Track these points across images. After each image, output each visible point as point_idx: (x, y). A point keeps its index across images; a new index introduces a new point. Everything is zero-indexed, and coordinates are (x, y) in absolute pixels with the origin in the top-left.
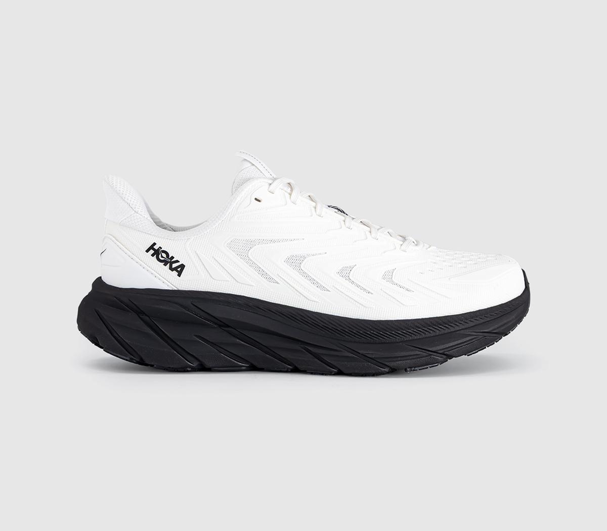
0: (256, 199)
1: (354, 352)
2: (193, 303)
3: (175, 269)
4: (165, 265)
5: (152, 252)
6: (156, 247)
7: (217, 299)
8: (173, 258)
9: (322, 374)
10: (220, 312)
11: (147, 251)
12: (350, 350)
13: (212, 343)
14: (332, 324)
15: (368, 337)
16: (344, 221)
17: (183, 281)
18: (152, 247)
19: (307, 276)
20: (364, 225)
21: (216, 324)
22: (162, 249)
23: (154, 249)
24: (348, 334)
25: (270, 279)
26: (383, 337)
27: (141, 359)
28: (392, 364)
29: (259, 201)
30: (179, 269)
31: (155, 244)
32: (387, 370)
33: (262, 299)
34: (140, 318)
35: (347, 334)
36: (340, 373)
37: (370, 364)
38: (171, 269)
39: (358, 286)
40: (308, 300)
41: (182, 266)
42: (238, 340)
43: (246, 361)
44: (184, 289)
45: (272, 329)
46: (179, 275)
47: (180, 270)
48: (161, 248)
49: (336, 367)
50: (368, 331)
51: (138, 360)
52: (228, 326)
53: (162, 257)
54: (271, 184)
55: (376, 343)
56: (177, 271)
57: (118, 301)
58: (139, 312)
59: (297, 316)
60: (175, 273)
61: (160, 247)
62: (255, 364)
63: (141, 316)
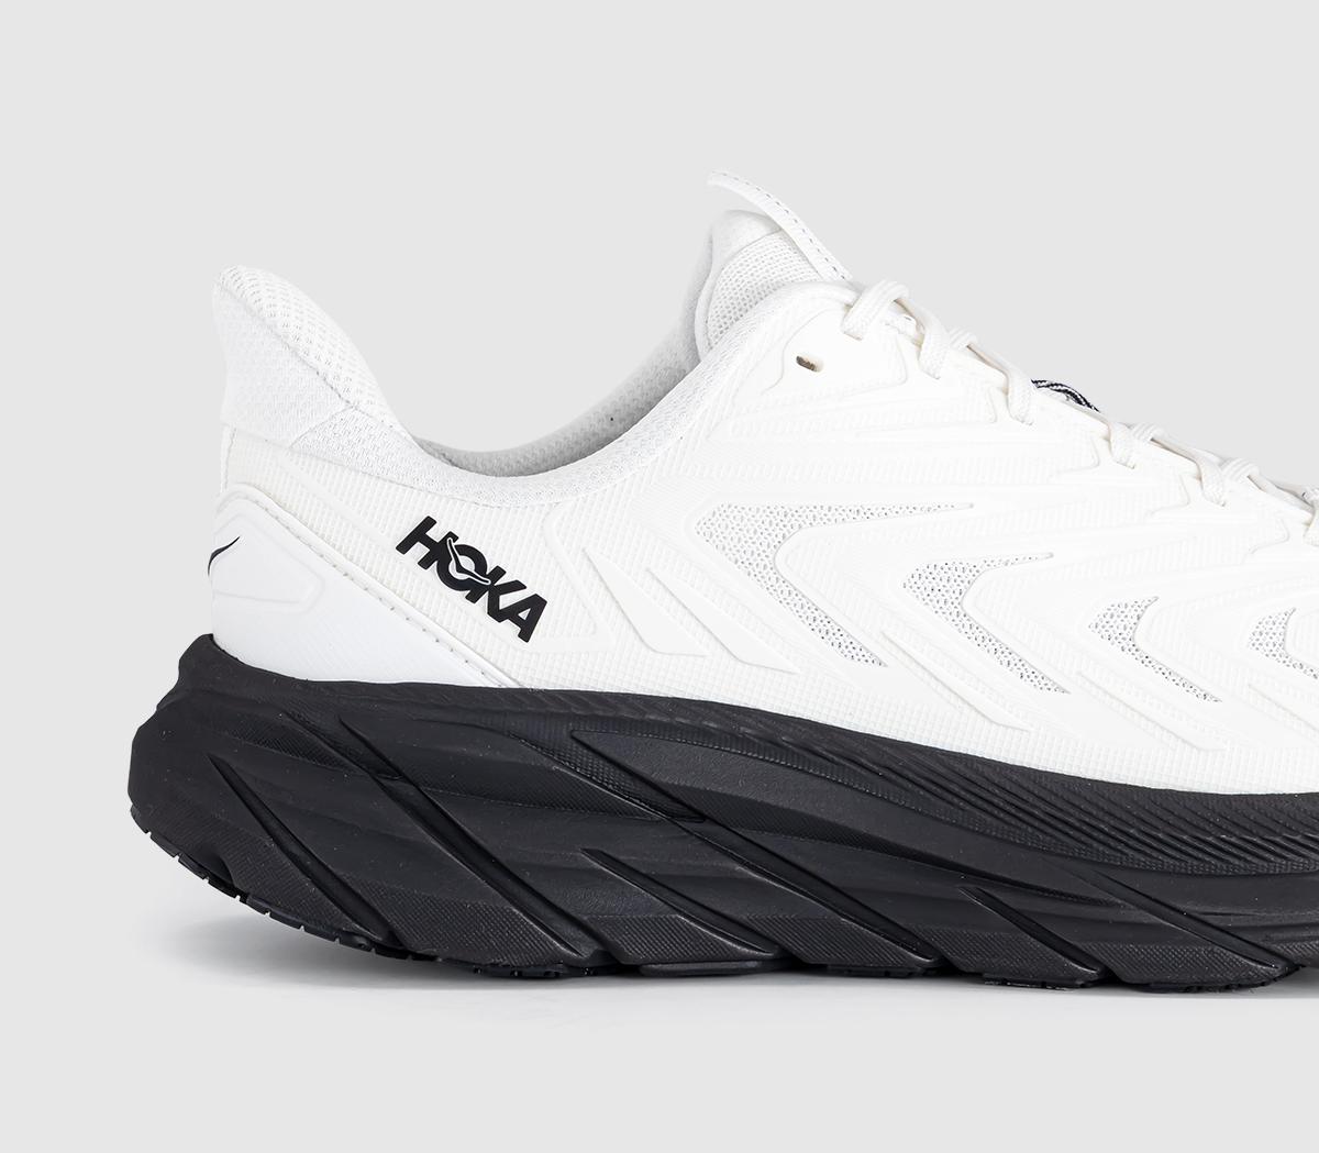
0: (800, 361)
1: (1158, 905)
2: (575, 734)
3: (510, 614)
4: (473, 598)
5: (420, 550)
6: (435, 534)
7: (666, 720)
8: (499, 572)
9: (1043, 985)
10: (675, 767)
11: (404, 547)
12: (1145, 901)
13: (645, 876)
14: (1078, 807)
15: (1210, 854)
16: (1107, 439)
17: (539, 655)
18: (419, 534)
19: (983, 638)
20: (1168, 449)
21: (657, 808)
22: (458, 542)
23: (428, 542)
24: (1138, 846)
25: (853, 650)
26: (1261, 852)
27: (392, 935)
28: (1294, 951)
29: (811, 366)
30: (524, 615)
31: (429, 523)
32: (1276, 969)
33: (822, 720)
34: (384, 788)
35: (1131, 843)
36: (1109, 980)
37: (1216, 949)
38: (497, 613)
39: (1167, 673)
40: (991, 722)
41: (537, 604)
42: (738, 868)
43: (768, 941)
44: (543, 686)
45: (862, 826)
46: (525, 635)
47: (527, 615)
48: (455, 538)
49: (1097, 962)
50: (1210, 834)
51: (378, 938)
52: (702, 817)
53: (460, 569)
54: (849, 306)
55: (1235, 876)
56: (518, 621)
57: (300, 729)
58: (382, 769)
59: (951, 781)
60: (509, 628)
61: (451, 534)
62: (799, 949)
63: (383, 781)
